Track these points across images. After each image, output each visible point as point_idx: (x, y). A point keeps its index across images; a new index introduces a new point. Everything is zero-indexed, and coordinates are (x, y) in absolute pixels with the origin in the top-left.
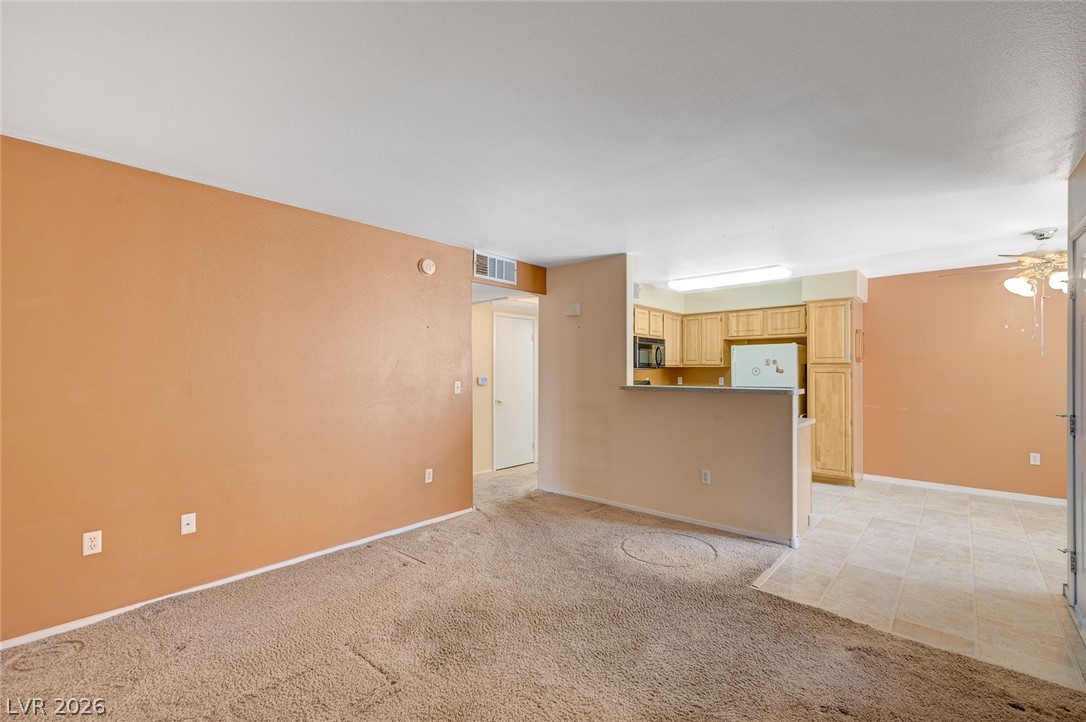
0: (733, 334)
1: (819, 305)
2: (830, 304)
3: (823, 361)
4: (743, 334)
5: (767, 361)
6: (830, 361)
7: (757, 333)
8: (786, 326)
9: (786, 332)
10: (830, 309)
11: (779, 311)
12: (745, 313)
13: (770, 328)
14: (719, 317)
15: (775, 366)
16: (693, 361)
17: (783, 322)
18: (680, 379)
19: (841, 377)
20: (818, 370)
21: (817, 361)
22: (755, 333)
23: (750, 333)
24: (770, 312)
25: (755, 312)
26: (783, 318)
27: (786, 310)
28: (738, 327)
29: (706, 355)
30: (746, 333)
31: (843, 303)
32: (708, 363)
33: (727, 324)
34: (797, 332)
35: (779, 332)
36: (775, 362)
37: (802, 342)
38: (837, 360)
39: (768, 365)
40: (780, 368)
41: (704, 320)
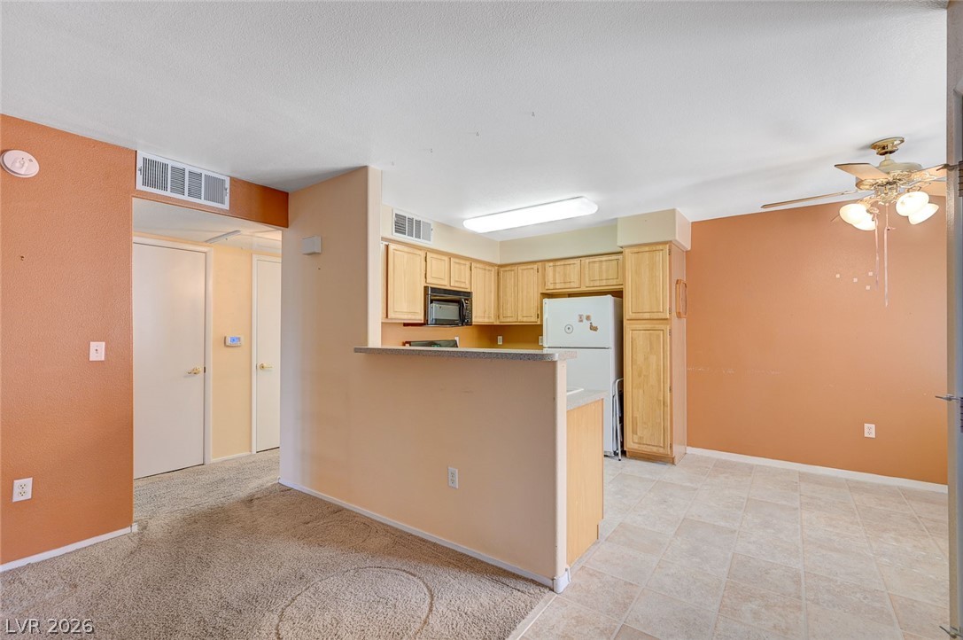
0: (550, 287)
1: (636, 250)
2: (647, 249)
3: (640, 316)
4: (560, 287)
5: (581, 316)
6: (647, 316)
7: (574, 286)
8: (604, 277)
9: (604, 283)
10: (647, 254)
11: (597, 259)
12: (562, 263)
13: (587, 280)
14: (535, 266)
15: (589, 322)
16: (510, 318)
17: (600, 272)
18: (500, 338)
19: (659, 336)
20: (634, 327)
21: (634, 316)
22: (573, 285)
23: (568, 286)
24: (587, 260)
25: (572, 261)
26: (600, 268)
27: (604, 258)
28: (554, 278)
29: (522, 310)
30: (563, 286)
31: (661, 247)
32: (525, 319)
33: (544, 276)
34: (613, 284)
35: (597, 283)
36: (588, 318)
37: (618, 294)
38: (655, 316)
39: (581, 321)
40: (594, 325)
41: (520, 271)
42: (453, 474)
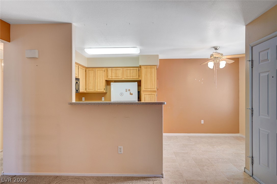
0: (110, 78)
1: (146, 67)
2: (149, 67)
3: (147, 90)
4: (114, 78)
5: (126, 90)
6: (149, 90)
7: (120, 78)
8: (131, 76)
9: (131, 78)
10: (149, 69)
11: (129, 69)
12: (115, 69)
13: (125, 76)
14: (103, 69)
15: (129, 92)
16: (91, 89)
17: (130, 73)
18: (83, 99)
19: (153, 96)
20: (145, 93)
21: (145, 90)
22: (119, 78)
23: (117, 78)
24: (125, 69)
25: (119, 69)
26: (130, 72)
27: (132, 68)
28: (112, 74)
29: (97, 87)
30: (115, 78)
31: (154, 67)
32: (99, 90)
33: (107, 73)
34: (136, 78)
35: (129, 78)
36: (129, 90)
37: (139, 83)
38: (152, 90)
39: (127, 91)
40: (131, 93)
41: (96, 71)
42: (120, 149)
